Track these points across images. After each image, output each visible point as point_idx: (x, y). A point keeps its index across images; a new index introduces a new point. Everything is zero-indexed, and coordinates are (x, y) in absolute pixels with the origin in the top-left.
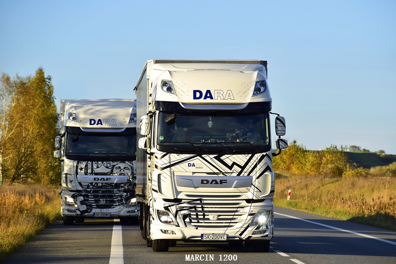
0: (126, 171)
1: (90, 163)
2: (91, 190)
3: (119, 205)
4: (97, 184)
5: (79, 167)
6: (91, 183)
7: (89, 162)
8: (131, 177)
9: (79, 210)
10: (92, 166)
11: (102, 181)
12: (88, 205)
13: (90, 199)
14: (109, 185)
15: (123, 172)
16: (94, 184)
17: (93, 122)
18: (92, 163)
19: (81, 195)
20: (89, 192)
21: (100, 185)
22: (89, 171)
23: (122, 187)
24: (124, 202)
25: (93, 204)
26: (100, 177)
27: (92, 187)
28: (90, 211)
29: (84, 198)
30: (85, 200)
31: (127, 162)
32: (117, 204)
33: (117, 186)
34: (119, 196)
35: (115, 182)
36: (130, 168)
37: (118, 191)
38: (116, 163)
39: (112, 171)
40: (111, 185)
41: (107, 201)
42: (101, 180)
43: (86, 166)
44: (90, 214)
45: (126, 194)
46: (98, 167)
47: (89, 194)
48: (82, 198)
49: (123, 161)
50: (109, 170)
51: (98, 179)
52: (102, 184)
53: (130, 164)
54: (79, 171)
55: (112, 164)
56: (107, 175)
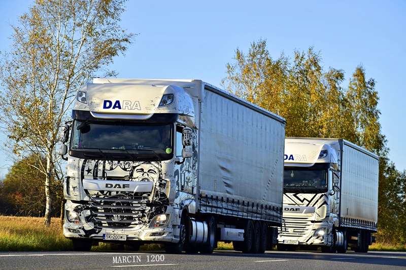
0: (152, 175)
1: (102, 162)
2: (101, 202)
3: (140, 224)
4: (110, 192)
5: (86, 169)
6: (102, 192)
7: (100, 161)
8: (158, 184)
9: (83, 229)
10: (104, 167)
11: (117, 189)
12: (97, 223)
13: (98, 215)
14: (126, 194)
15: (147, 177)
16: (105, 193)
17: (108, 104)
18: (104, 162)
19: (88, 208)
20: (99, 204)
21: (114, 194)
22: (100, 174)
23: (145, 198)
24: (146, 219)
25: (102, 222)
26: (114, 183)
27: (102, 196)
28: (99, 232)
29: (91, 212)
30: (92, 215)
31: (153, 163)
32: (137, 222)
33: (138, 196)
34: (140, 210)
35: (135, 191)
36: (157, 172)
37: (139, 203)
38: (137, 164)
39: (131, 175)
40: (129, 194)
41: (124, 217)
42: (115, 187)
43: (96, 166)
44: (99, 235)
45: (149, 208)
46: (112, 169)
47: (98, 208)
48: (88, 212)
49: (148, 160)
50: (128, 173)
51: (112, 185)
52: (117, 192)
53: (157, 166)
54: (86, 173)
55: (132, 164)
56: (124, 180)
